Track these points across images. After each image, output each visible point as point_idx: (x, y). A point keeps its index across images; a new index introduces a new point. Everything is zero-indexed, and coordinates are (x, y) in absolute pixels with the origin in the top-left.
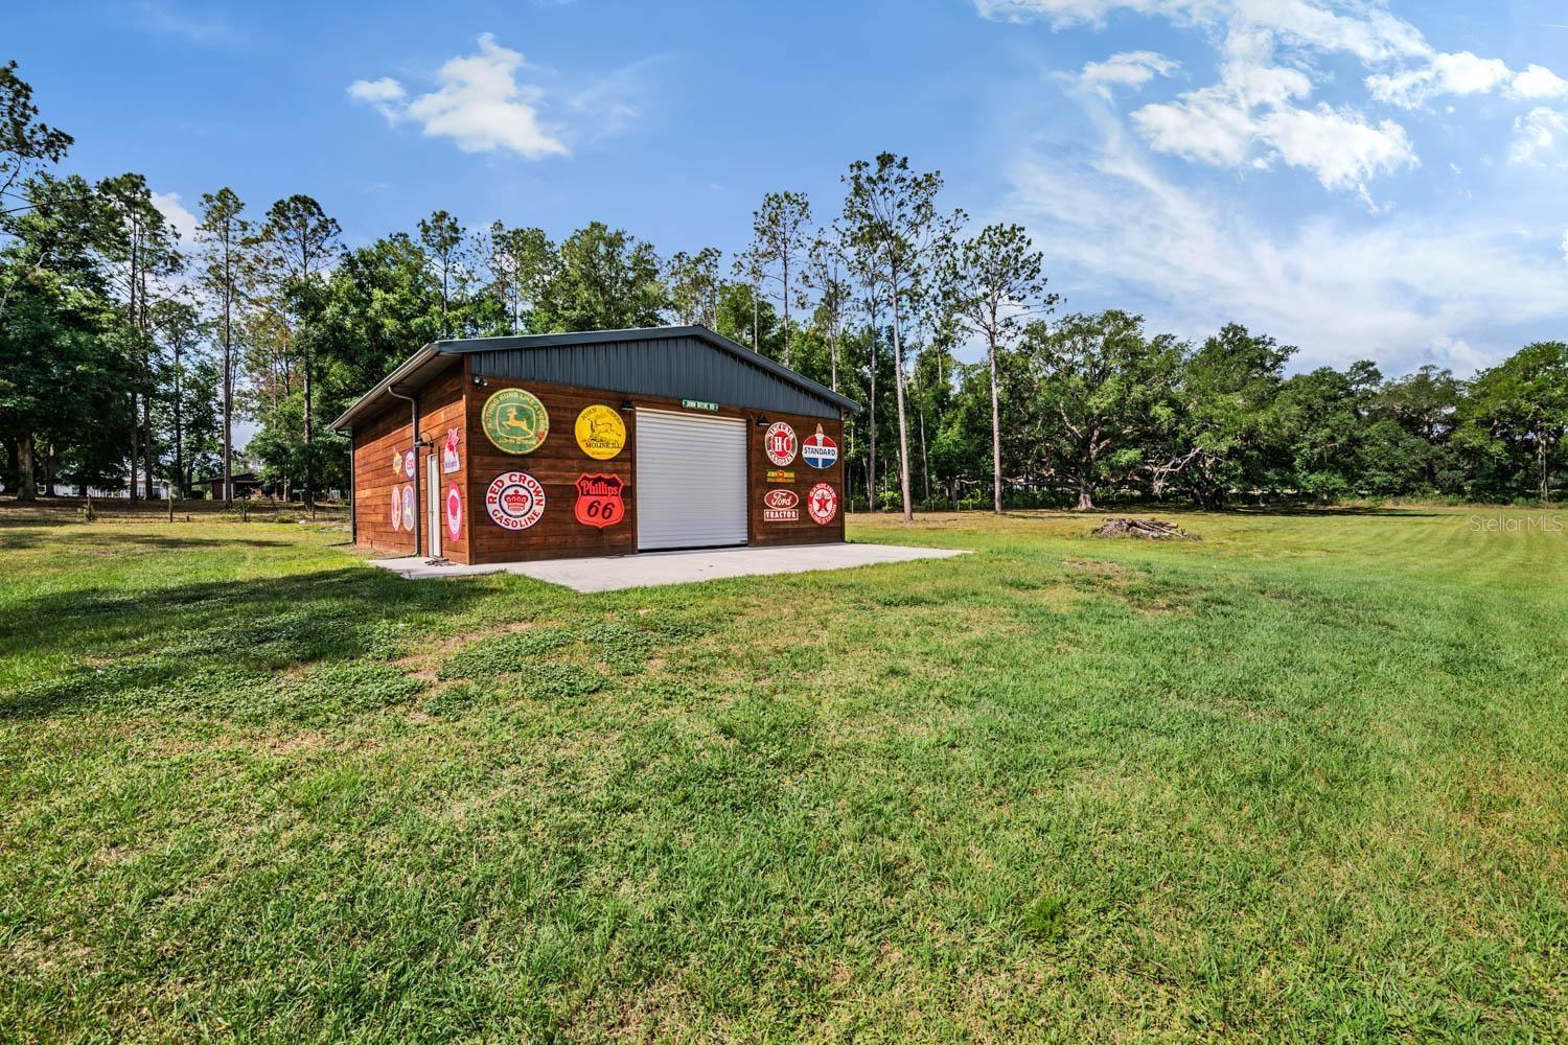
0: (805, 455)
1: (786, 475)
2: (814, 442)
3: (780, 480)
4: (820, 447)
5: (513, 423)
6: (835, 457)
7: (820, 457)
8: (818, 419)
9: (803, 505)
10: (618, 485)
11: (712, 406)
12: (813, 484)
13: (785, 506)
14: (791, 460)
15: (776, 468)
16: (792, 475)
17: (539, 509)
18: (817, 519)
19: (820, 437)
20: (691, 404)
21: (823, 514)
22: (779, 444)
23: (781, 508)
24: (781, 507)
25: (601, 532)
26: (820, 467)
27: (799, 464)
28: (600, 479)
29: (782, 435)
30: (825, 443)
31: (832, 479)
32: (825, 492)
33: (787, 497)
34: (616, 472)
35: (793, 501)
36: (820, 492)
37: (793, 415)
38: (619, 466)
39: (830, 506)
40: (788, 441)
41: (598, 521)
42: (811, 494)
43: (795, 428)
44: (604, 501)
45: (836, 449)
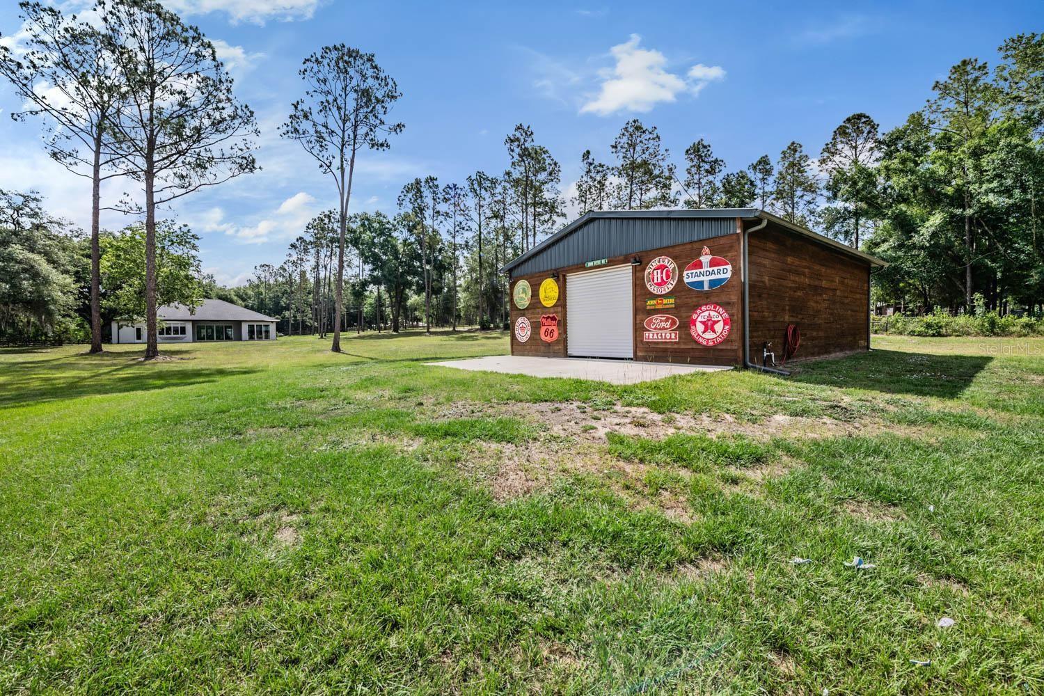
0: (686, 280)
1: (665, 301)
2: (699, 265)
3: (660, 307)
4: (706, 268)
5: (521, 295)
6: (729, 275)
7: (706, 279)
8: (702, 241)
9: (685, 326)
10: (556, 319)
11: (603, 261)
12: (696, 307)
13: (664, 328)
14: (671, 287)
15: (655, 296)
16: (672, 301)
17: (529, 333)
18: (701, 340)
19: (706, 259)
20: (590, 264)
21: (709, 335)
22: (658, 276)
23: (661, 331)
24: (660, 329)
25: (550, 344)
26: (706, 288)
27: (681, 290)
28: (548, 317)
29: (662, 267)
30: (713, 263)
31: (724, 298)
32: (713, 313)
33: (667, 320)
34: (555, 312)
35: (673, 323)
36: (706, 314)
37: (673, 247)
38: (556, 309)
39: (719, 327)
40: (667, 271)
41: (548, 339)
42: (695, 316)
43: (675, 258)
44: (550, 328)
45: (729, 267)
